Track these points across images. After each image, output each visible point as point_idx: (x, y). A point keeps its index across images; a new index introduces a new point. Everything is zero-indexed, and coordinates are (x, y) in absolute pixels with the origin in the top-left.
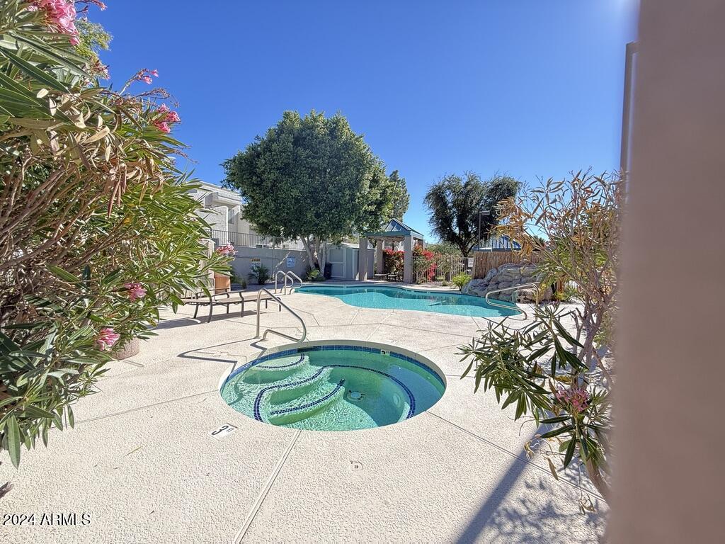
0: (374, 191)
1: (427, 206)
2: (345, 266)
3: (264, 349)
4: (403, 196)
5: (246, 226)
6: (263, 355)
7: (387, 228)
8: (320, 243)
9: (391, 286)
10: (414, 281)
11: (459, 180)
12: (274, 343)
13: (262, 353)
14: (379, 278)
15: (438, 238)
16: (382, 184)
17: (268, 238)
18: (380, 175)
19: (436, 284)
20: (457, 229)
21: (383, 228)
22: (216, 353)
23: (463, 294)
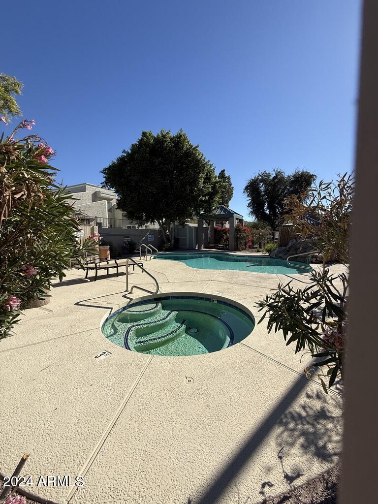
0: (207, 186)
1: (246, 195)
2: (188, 240)
3: (131, 299)
4: (229, 188)
5: (119, 214)
6: (131, 303)
7: (218, 212)
8: (170, 224)
9: (221, 252)
10: (237, 249)
11: (269, 175)
12: (137, 295)
13: (130, 302)
14: (212, 248)
15: (254, 218)
16: (213, 180)
17: (135, 222)
18: (212, 174)
19: (252, 251)
20: (268, 210)
21: (214, 212)
22: (99, 302)
23: (271, 257)
